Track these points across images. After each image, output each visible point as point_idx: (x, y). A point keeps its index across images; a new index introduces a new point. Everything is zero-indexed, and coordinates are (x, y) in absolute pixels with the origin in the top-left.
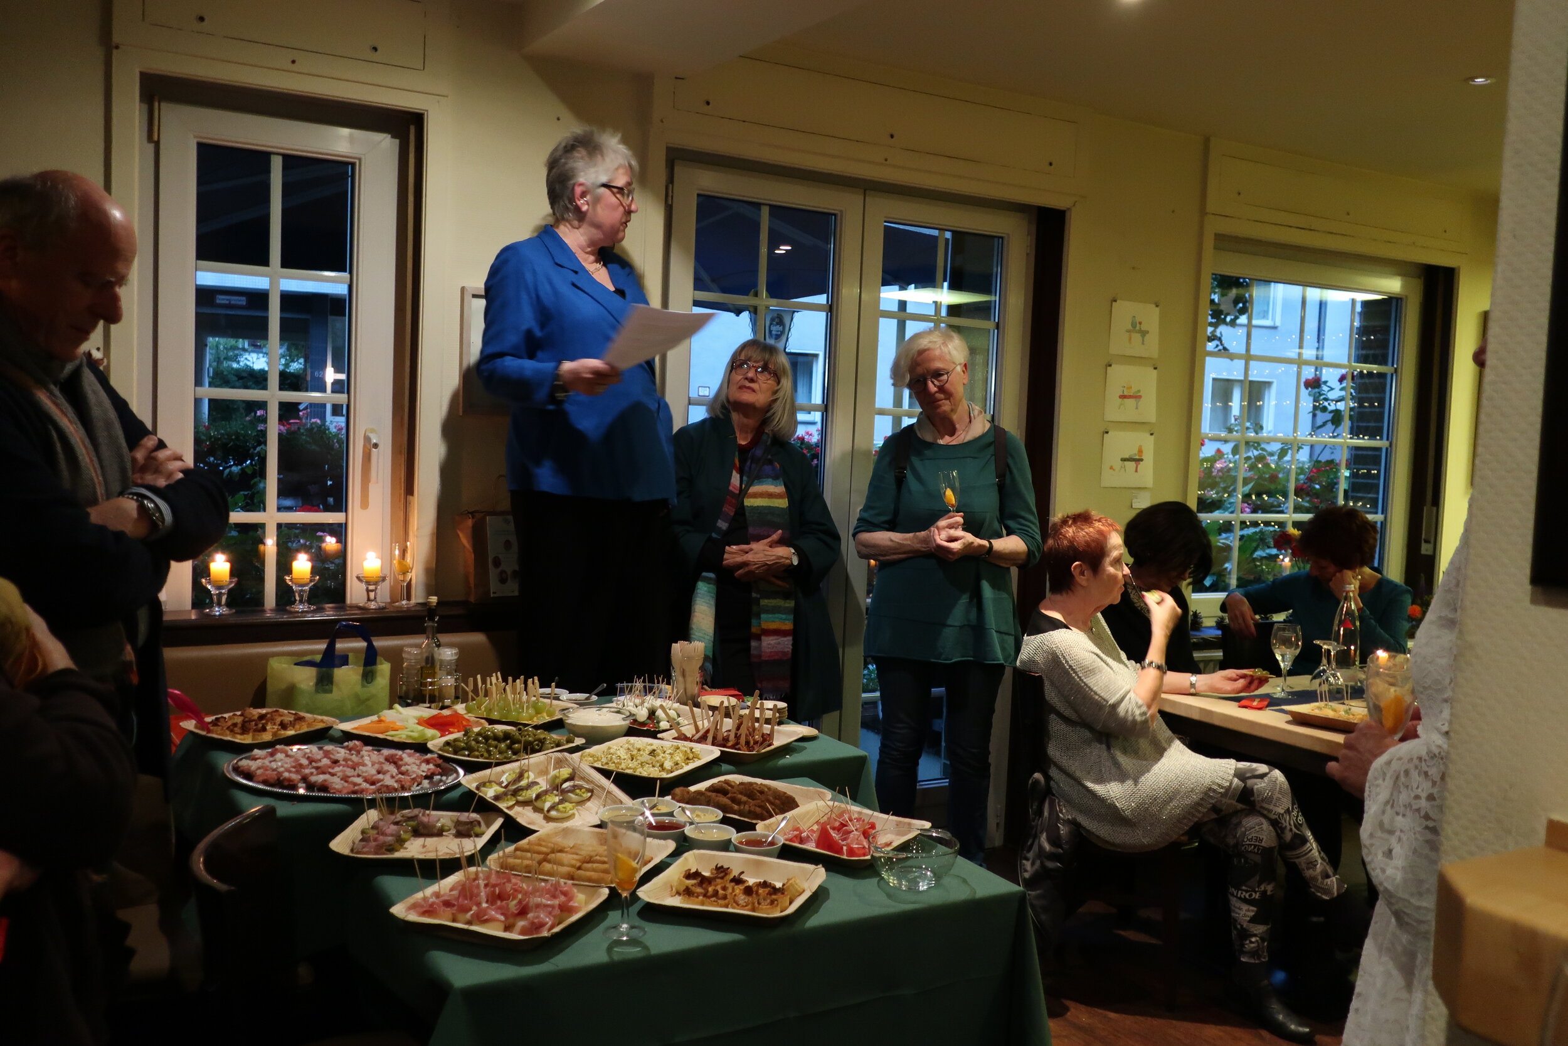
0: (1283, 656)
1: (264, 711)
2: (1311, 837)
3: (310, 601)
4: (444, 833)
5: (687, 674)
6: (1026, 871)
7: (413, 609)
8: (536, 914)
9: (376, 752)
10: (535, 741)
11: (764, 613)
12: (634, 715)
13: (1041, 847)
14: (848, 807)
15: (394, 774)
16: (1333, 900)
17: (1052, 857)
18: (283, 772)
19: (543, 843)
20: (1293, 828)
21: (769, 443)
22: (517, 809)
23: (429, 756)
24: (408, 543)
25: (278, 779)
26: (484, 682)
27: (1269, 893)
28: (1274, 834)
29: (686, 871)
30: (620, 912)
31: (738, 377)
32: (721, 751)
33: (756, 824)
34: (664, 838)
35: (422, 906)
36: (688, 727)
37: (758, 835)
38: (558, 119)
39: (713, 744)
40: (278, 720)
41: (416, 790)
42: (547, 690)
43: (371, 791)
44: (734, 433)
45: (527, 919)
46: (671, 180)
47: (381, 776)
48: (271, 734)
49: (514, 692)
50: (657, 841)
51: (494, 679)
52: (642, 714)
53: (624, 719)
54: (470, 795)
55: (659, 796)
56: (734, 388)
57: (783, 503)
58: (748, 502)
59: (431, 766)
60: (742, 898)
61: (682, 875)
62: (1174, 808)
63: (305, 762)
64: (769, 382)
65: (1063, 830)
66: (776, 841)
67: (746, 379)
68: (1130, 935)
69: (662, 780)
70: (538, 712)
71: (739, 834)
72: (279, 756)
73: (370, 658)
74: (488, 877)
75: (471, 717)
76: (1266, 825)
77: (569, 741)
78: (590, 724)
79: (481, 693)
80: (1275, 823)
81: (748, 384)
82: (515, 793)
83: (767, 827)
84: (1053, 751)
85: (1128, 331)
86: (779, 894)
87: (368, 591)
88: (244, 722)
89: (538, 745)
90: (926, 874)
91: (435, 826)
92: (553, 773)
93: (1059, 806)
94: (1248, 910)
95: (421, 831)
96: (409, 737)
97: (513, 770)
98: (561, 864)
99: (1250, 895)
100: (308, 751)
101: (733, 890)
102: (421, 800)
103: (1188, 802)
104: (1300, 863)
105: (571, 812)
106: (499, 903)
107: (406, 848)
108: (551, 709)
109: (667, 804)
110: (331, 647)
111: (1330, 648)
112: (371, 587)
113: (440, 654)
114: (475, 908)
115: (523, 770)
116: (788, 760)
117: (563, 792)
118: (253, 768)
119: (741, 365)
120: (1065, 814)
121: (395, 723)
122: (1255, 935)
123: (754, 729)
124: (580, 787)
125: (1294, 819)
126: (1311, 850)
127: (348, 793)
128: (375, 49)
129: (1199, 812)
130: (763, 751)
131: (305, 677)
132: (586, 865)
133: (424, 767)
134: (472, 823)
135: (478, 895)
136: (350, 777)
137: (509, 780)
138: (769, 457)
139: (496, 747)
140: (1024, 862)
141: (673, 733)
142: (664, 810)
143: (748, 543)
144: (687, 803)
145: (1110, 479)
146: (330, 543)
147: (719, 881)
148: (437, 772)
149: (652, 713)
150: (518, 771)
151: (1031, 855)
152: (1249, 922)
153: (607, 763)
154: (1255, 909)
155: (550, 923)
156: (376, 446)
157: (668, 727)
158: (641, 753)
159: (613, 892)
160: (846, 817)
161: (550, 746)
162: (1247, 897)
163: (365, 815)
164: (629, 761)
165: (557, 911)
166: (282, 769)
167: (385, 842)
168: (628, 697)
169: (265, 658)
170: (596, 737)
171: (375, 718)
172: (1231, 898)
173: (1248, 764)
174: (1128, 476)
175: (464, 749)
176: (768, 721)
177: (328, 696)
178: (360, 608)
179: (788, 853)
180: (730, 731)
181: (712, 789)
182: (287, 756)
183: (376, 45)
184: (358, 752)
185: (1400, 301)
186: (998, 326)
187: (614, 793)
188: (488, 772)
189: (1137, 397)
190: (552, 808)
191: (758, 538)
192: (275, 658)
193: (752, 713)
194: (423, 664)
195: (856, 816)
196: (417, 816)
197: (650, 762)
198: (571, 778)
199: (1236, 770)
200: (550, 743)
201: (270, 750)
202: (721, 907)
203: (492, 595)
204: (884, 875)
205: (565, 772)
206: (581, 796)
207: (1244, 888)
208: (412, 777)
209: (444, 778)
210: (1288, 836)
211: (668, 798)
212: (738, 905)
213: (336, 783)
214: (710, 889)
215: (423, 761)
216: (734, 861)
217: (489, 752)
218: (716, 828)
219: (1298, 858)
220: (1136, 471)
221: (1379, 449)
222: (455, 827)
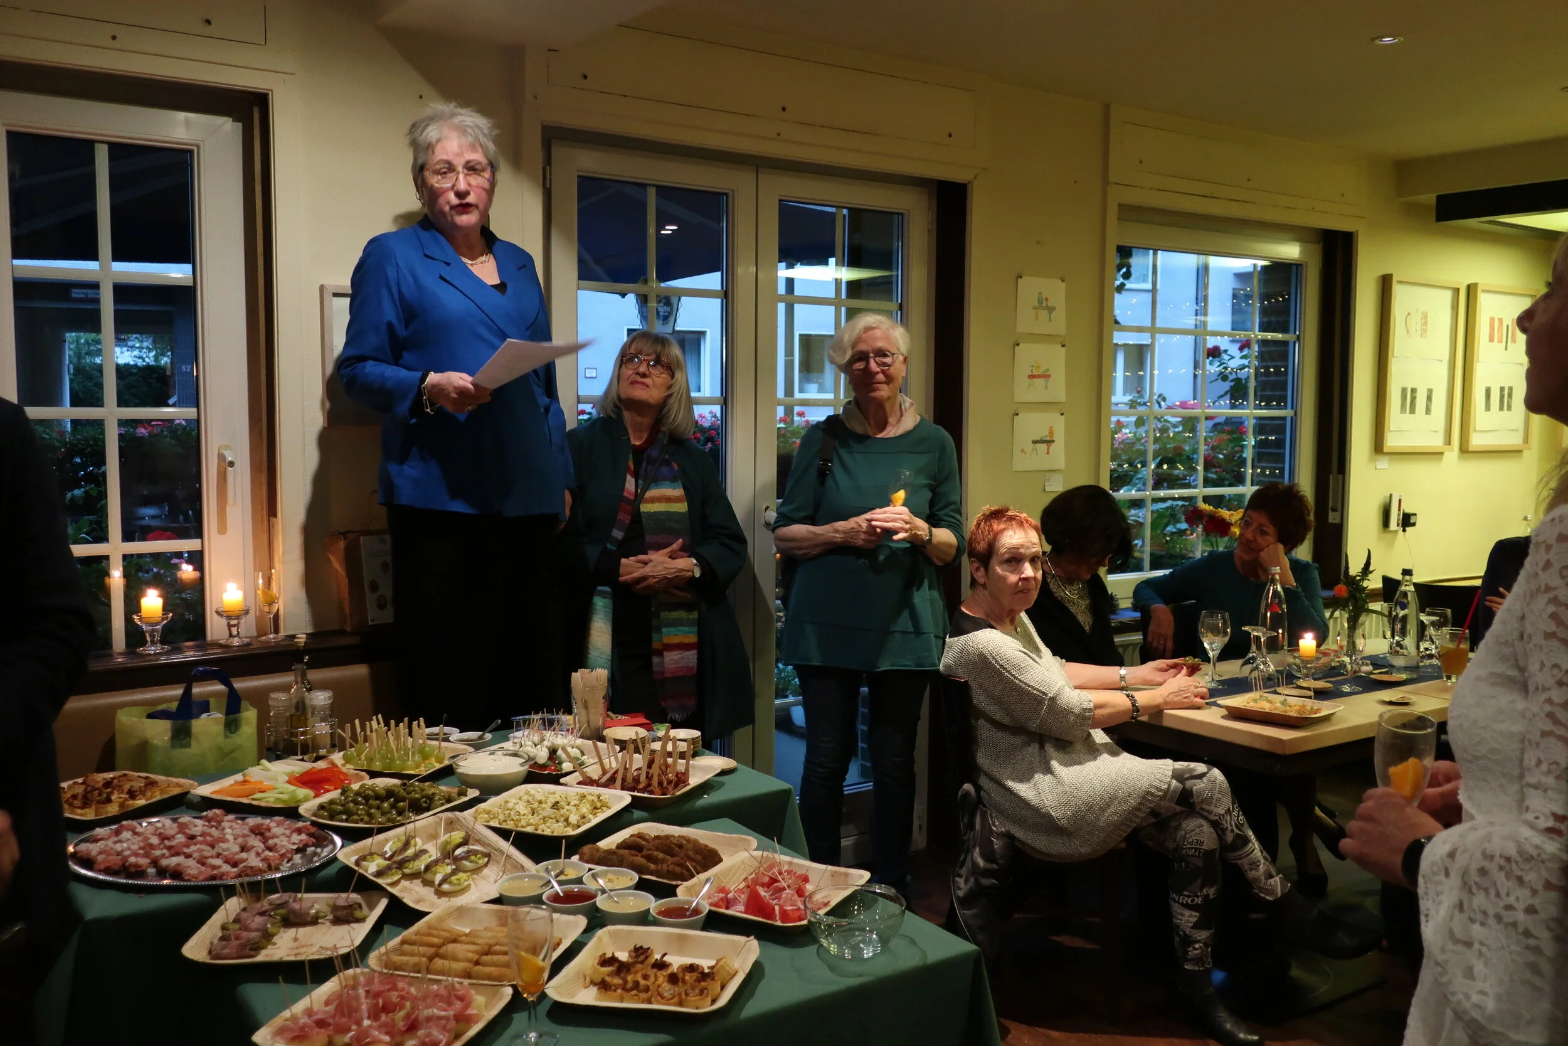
0: (1210, 644)
1: (111, 775)
2: (1253, 837)
3: (163, 642)
4: (320, 921)
5: (590, 706)
6: (959, 889)
7: (282, 643)
8: (428, 1031)
9: (239, 822)
10: (423, 797)
11: (665, 627)
12: (533, 759)
13: (974, 863)
14: (776, 856)
15: (260, 851)
16: (1277, 900)
17: (986, 873)
18: (129, 856)
19: (435, 932)
20: (1235, 829)
21: (665, 442)
22: (405, 883)
23: (300, 824)
24: (273, 571)
25: (124, 865)
26: (363, 728)
27: (1211, 897)
28: (1215, 835)
29: (601, 956)
30: (526, 1014)
31: (628, 372)
32: (632, 796)
33: (677, 886)
34: (573, 912)
35: (291, 1030)
36: (593, 766)
37: (679, 901)
38: (421, 97)
39: (623, 788)
40: (127, 787)
41: (285, 870)
42: (435, 730)
43: (232, 875)
44: (628, 434)
45: (417, 1037)
46: (548, 161)
47: (244, 855)
48: (117, 805)
49: (397, 737)
50: (565, 917)
51: (374, 723)
52: (542, 755)
53: (522, 765)
54: (347, 871)
55: (565, 858)
56: (624, 384)
57: (682, 507)
58: (645, 508)
59: (304, 837)
60: (667, 988)
61: (597, 961)
62: (1111, 814)
63: (155, 840)
64: (663, 375)
65: (997, 844)
66: (700, 908)
67: (638, 374)
68: (1065, 940)
69: (567, 838)
70: (425, 757)
71: (658, 902)
72: (127, 835)
73: (233, 705)
74: (370, 981)
75: (349, 769)
76: (1207, 828)
77: (462, 793)
78: (484, 773)
79: (360, 738)
80: (1216, 825)
81: (640, 379)
82: (401, 865)
83: (689, 890)
84: (982, 759)
85: (1035, 308)
86: (709, 980)
87: (229, 626)
88: (86, 792)
89: (425, 802)
90: (870, 938)
91: (308, 914)
92: (443, 838)
93: (992, 818)
94: (1191, 916)
95: (294, 920)
96: (278, 800)
97: (398, 837)
98: (455, 959)
99: (1193, 901)
100: (159, 825)
101: (656, 976)
102: (292, 883)
103: (1125, 807)
104: (1242, 864)
105: (466, 883)
106: (383, 1018)
107: (275, 944)
108: (441, 754)
109: (574, 866)
110: (188, 692)
111: (1260, 634)
112: (233, 622)
113: (311, 699)
114: (354, 1027)
115: (410, 836)
116: (707, 799)
117: (456, 860)
118: (94, 853)
119: (631, 360)
120: (998, 826)
121: (262, 782)
122: (1199, 942)
123: (667, 766)
124: (475, 853)
125: (1236, 820)
126: (1253, 850)
127: (206, 879)
128: (208, 22)
129: (1138, 817)
130: (678, 793)
131: (159, 731)
132: (485, 958)
133: (296, 838)
134: (353, 907)
135: (357, 1010)
136: (207, 858)
137: (394, 849)
138: (667, 457)
139: (378, 808)
140: (957, 879)
141: (577, 777)
142: (572, 874)
143: (646, 554)
144: (598, 864)
145: (1022, 463)
146: (187, 571)
147: (639, 966)
148: (311, 843)
149: (553, 752)
150: (403, 838)
151: (964, 871)
152: (1192, 928)
153: (505, 821)
154: (1197, 914)
155: (444, 1041)
156: (231, 464)
157: (572, 769)
158: (543, 805)
159: (516, 993)
160: (775, 870)
161: (439, 803)
162: (1189, 902)
163: (223, 907)
164: (530, 816)
165: (452, 1024)
166: (127, 853)
167: (249, 940)
168: (526, 732)
169: (111, 712)
170: (492, 787)
171: (239, 777)
172: (1172, 903)
173: (1186, 764)
174: (1039, 459)
175: (341, 813)
176: (682, 755)
177: (187, 750)
178: (221, 646)
179: (716, 922)
180: (640, 769)
181: (623, 845)
182: (135, 833)
183: (210, 18)
184: (220, 822)
185: (1299, 268)
186: (901, 308)
187: (514, 857)
188: (369, 841)
189: (1046, 376)
190: (444, 880)
191: (658, 547)
192: (126, 709)
193: (664, 746)
194: (293, 711)
195: (786, 868)
196: (286, 902)
197: (553, 816)
198: (465, 842)
199: (1174, 771)
200: (440, 799)
201: (114, 827)
202: (643, 1002)
203: (370, 623)
204: (824, 942)
205: (457, 836)
206: (476, 862)
207: (1186, 893)
208: (281, 853)
209: (319, 850)
210: (1230, 837)
211: (575, 858)
212: (663, 998)
213: (192, 867)
214: (630, 978)
215: (294, 831)
216: (654, 937)
217: (370, 815)
218: (632, 895)
219: (1241, 859)
220: (1048, 453)
221: (1284, 418)
222: (332, 912)
